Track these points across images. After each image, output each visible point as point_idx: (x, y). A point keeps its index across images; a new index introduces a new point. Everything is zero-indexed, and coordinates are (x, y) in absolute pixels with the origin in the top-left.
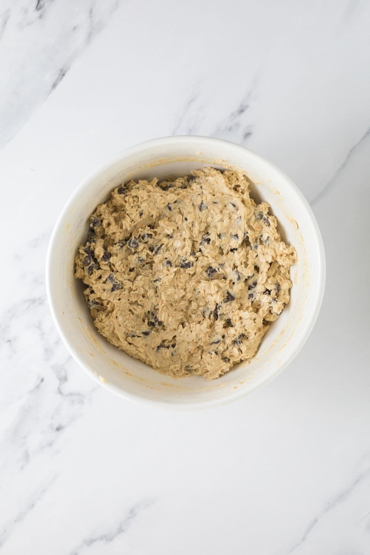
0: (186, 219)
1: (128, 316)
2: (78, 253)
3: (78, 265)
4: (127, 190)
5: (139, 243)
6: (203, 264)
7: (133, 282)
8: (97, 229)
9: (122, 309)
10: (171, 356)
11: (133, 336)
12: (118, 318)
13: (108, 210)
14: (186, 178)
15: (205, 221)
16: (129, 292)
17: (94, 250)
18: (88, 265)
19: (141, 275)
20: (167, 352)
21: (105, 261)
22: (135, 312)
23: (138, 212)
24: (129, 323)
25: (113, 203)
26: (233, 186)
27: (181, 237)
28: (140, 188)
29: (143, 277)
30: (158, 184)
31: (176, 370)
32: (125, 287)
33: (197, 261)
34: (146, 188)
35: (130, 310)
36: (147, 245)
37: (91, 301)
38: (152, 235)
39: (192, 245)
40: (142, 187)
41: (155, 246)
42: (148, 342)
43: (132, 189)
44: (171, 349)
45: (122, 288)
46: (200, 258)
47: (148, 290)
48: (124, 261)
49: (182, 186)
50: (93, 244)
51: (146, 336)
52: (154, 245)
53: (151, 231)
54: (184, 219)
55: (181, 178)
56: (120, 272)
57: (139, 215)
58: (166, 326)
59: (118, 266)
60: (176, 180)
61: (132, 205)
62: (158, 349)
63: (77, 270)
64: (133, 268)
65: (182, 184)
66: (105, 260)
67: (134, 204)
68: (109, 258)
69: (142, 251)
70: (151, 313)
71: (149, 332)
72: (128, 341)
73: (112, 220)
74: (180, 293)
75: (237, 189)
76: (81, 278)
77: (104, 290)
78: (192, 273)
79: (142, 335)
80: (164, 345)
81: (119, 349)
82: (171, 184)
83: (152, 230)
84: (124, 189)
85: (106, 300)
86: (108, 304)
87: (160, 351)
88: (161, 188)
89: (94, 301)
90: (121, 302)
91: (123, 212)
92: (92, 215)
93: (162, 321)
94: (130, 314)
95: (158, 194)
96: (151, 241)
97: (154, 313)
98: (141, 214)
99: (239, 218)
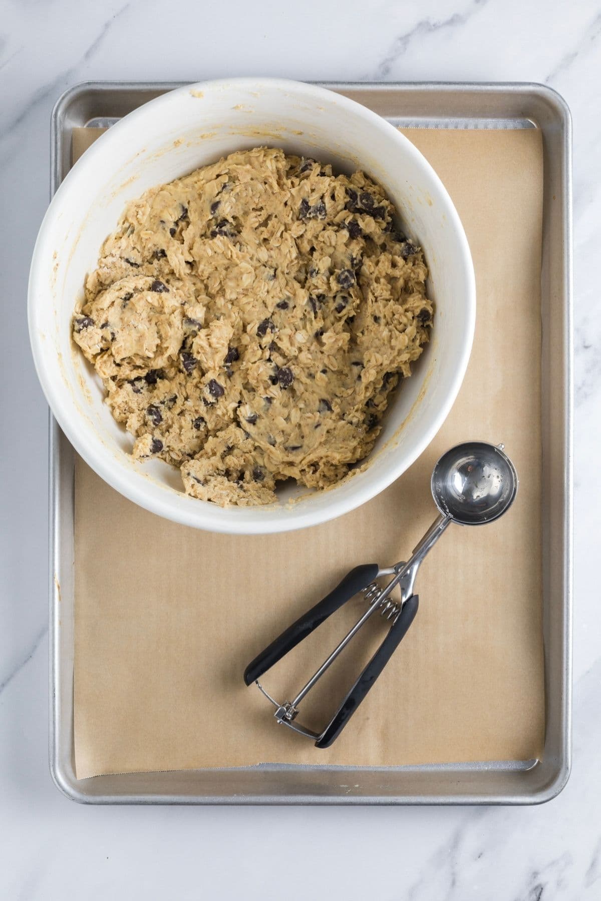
0: (324, 372)
1: (257, 201)
2: (387, 196)
3: (371, 186)
4: (421, 324)
5: (342, 285)
6: (250, 350)
7: (295, 239)
8: (399, 247)
9: (271, 199)
10: (162, 219)
11: (225, 186)
12: (263, 184)
13: (413, 279)
14: (380, 416)
15: (304, 396)
16: (285, 225)
17: (376, 220)
18: (360, 196)
19: (296, 258)
20: (171, 217)
21: (350, 223)
22: (254, 214)
23: (382, 316)
24: (247, 196)
25: (417, 293)
26: (321, 464)
27: (306, 348)
28: (411, 344)
29: (291, 257)
30: (399, 374)
31: (140, 213)
32: (297, 223)
33: (260, 346)
34: (406, 351)
35: (262, 209)
36: (330, 297)
37: (313, 164)
38: (339, 312)
39: (286, 354)
40: (412, 348)
41: (321, 306)
42: (202, 201)
43: (418, 332)
44: (172, 226)
45: (298, 219)
46: (260, 352)
47: (269, 253)
48: (331, 250)
49: (372, 402)
50: (384, 225)
51: (212, 203)
52: (323, 306)
53: (345, 315)
54: (327, 369)
55: (384, 409)
56: (320, 232)
57: (378, 314)
58: (205, 240)
59: (331, 236)
60: (386, 401)
61: (396, 316)
62: (183, 207)
63: (366, 180)
64: (312, 255)
65: (375, 405)
66: (352, 223)
67: (396, 319)
68: (350, 231)
69: (328, 284)
70: (237, 234)
71: (215, 212)
72: (224, 176)
73: (397, 273)
74: (231, 293)
75: (312, 467)
76: (352, 176)
77: (313, 190)
78: (249, 328)
79: (217, 199)
80: (182, 221)
81: (222, 158)
82: (386, 389)
83: (345, 318)
84: (425, 321)
85: (299, 184)
86: (292, 183)
87: (180, 209)
88: (391, 373)
89: (309, 167)
90: (281, 203)
91: (396, 297)
92: (422, 254)
93: (215, 238)
94: (257, 204)
95: (386, 362)
96: (333, 306)
97: (234, 237)
98: (376, 319)
99: (273, 443)
